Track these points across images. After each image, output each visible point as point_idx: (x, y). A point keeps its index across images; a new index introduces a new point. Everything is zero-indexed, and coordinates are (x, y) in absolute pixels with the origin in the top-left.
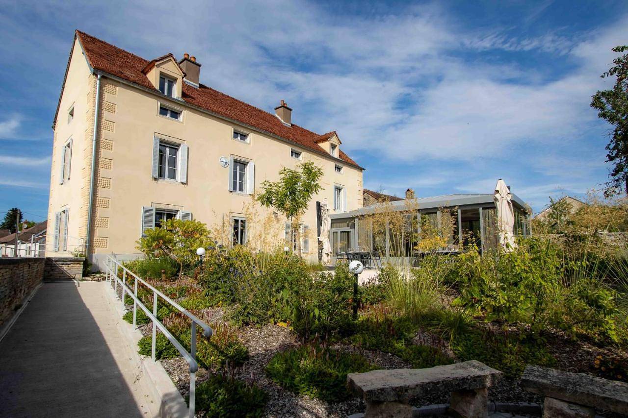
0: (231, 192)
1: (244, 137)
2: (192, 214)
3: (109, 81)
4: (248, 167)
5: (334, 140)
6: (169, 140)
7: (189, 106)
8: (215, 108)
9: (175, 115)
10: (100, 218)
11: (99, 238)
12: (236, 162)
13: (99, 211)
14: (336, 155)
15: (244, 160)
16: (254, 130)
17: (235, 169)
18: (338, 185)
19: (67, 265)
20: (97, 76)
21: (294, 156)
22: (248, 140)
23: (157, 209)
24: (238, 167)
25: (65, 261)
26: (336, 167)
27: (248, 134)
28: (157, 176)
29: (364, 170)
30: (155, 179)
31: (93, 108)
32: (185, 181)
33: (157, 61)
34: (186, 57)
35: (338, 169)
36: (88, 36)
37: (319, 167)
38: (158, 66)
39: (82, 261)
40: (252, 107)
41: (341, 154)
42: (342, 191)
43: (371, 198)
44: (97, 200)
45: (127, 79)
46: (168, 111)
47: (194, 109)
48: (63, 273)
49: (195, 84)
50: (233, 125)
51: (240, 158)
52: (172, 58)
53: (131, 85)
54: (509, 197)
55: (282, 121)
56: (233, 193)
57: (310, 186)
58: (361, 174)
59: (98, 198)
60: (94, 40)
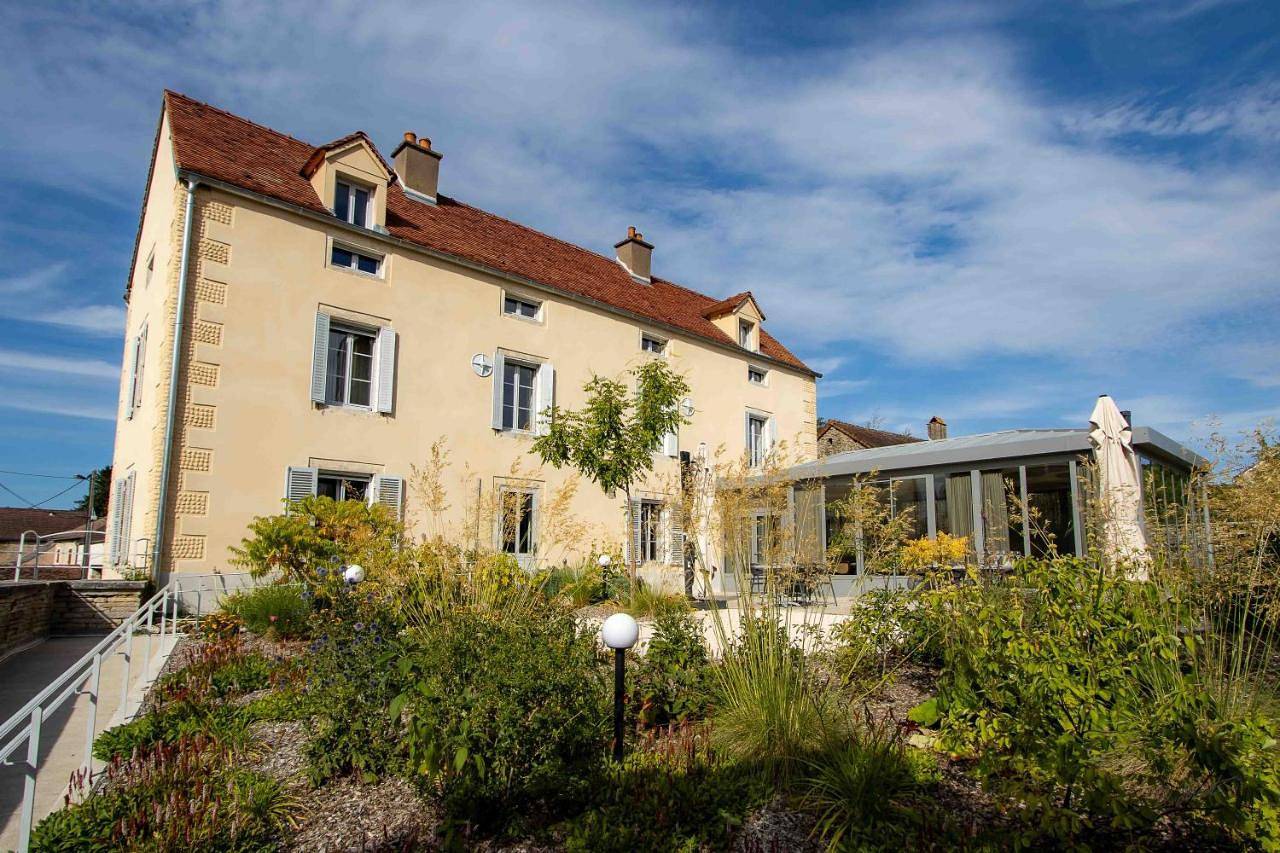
0: (498, 431)
1: (530, 309)
2: (404, 483)
3: (214, 195)
4: (538, 375)
5: (747, 312)
6: (356, 320)
7: (400, 244)
8: (467, 249)
9: (369, 264)
10: (189, 494)
11: (184, 538)
12: (510, 365)
13: (186, 477)
14: (752, 344)
15: (529, 359)
16: (555, 294)
17: (509, 378)
18: (755, 412)
19: (102, 599)
20: (186, 184)
21: (650, 349)
22: (539, 315)
23: (321, 472)
24: (517, 377)
25: (100, 591)
26: (750, 372)
27: (540, 303)
28: (322, 398)
29: (820, 376)
30: (319, 406)
31: (177, 254)
32: (388, 408)
33: (328, 149)
34: (409, 139)
35: (756, 375)
36: (189, 102)
37: (677, 373)
38: (332, 160)
39: (136, 590)
40: (561, 243)
41: (765, 340)
42: (767, 425)
43: (845, 438)
44: (183, 454)
45: (258, 190)
46: (353, 257)
47: (413, 251)
48: (93, 617)
49: (427, 197)
50: (503, 283)
51: (521, 356)
52: (363, 142)
53: (265, 201)
54: (1125, 436)
55: (631, 272)
56: (504, 434)
57: (660, 418)
58: (812, 386)
59: (183, 449)
60: (201, 109)
